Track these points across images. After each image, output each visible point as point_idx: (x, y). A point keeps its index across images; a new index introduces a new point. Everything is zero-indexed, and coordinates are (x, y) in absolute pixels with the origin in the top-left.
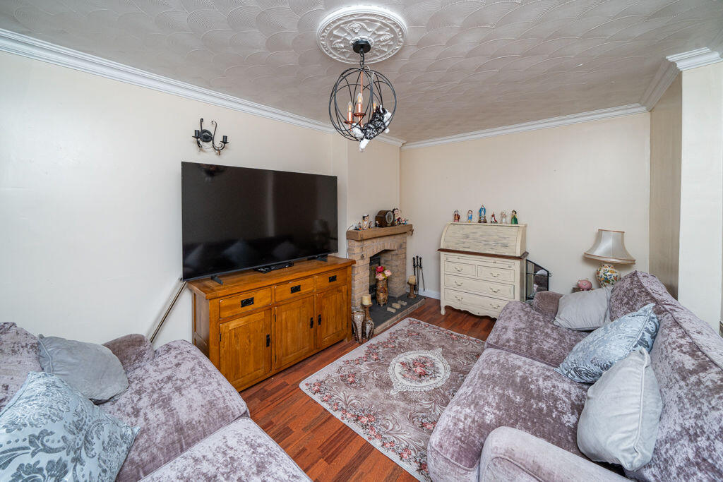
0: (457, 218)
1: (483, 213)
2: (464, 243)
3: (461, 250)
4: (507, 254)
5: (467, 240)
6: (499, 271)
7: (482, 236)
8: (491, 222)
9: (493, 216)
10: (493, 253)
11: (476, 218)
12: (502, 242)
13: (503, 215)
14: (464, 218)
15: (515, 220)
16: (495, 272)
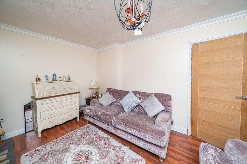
0: (38, 80)
1: (54, 76)
2: (52, 92)
3: (51, 96)
4: (74, 92)
5: (53, 90)
6: (71, 100)
7: (61, 87)
8: (60, 80)
9: (60, 78)
10: (68, 93)
11: (51, 79)
12: (70, 88)
13: (65, 77)
14: (43, 79)
15: (69, 79)
16: (70, 101)
